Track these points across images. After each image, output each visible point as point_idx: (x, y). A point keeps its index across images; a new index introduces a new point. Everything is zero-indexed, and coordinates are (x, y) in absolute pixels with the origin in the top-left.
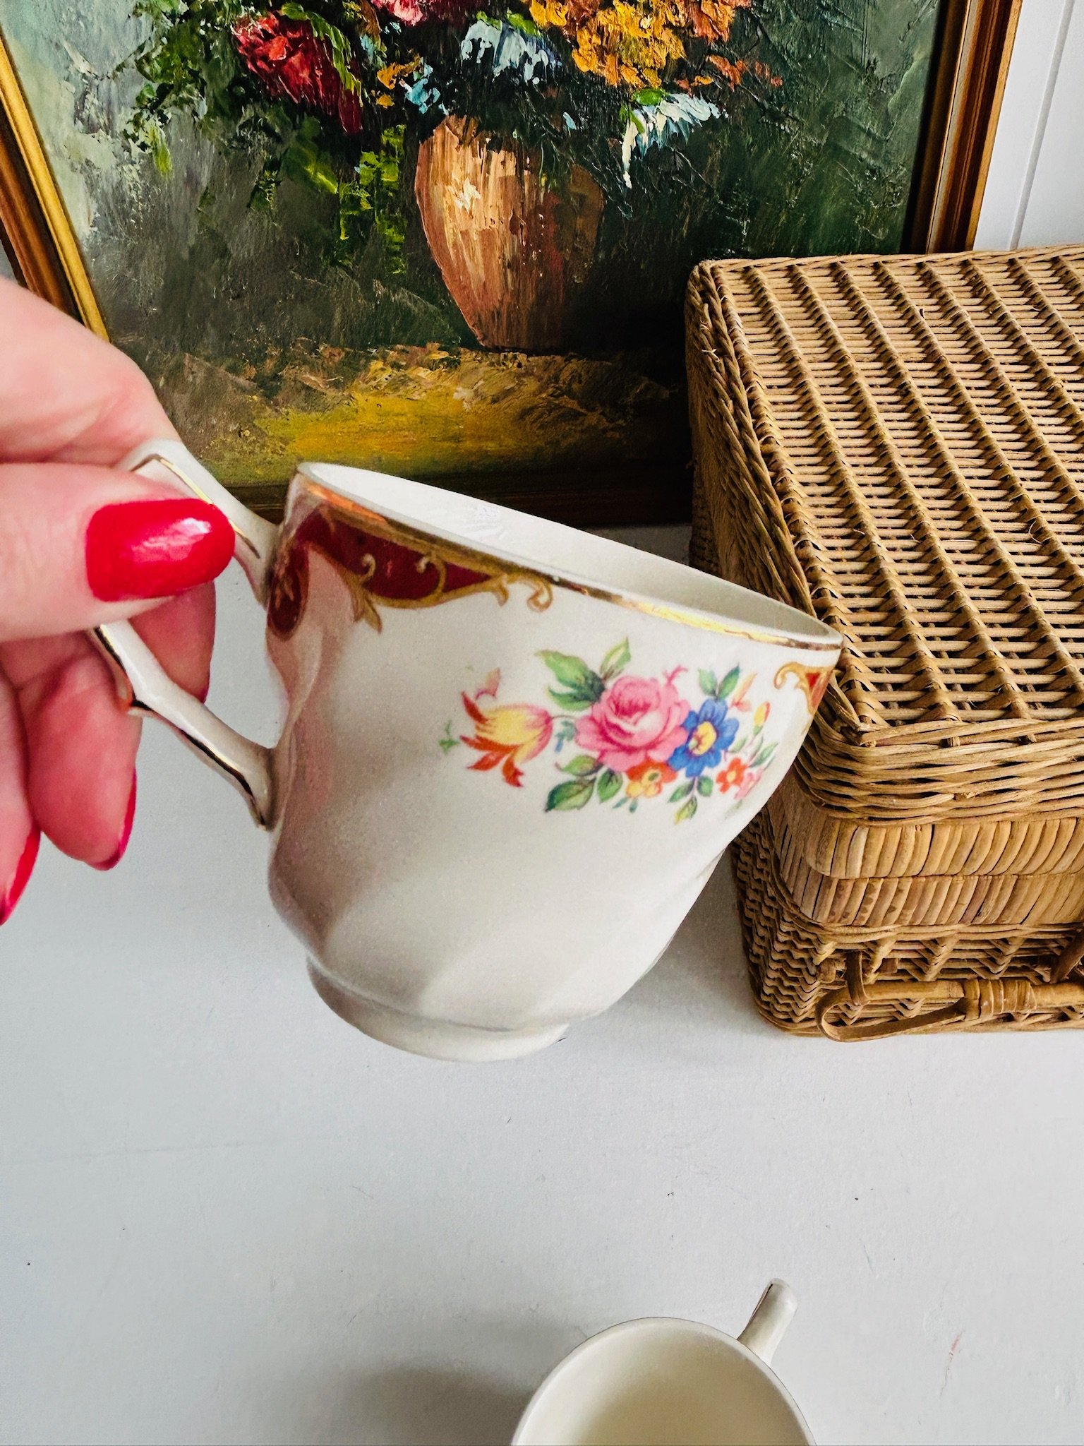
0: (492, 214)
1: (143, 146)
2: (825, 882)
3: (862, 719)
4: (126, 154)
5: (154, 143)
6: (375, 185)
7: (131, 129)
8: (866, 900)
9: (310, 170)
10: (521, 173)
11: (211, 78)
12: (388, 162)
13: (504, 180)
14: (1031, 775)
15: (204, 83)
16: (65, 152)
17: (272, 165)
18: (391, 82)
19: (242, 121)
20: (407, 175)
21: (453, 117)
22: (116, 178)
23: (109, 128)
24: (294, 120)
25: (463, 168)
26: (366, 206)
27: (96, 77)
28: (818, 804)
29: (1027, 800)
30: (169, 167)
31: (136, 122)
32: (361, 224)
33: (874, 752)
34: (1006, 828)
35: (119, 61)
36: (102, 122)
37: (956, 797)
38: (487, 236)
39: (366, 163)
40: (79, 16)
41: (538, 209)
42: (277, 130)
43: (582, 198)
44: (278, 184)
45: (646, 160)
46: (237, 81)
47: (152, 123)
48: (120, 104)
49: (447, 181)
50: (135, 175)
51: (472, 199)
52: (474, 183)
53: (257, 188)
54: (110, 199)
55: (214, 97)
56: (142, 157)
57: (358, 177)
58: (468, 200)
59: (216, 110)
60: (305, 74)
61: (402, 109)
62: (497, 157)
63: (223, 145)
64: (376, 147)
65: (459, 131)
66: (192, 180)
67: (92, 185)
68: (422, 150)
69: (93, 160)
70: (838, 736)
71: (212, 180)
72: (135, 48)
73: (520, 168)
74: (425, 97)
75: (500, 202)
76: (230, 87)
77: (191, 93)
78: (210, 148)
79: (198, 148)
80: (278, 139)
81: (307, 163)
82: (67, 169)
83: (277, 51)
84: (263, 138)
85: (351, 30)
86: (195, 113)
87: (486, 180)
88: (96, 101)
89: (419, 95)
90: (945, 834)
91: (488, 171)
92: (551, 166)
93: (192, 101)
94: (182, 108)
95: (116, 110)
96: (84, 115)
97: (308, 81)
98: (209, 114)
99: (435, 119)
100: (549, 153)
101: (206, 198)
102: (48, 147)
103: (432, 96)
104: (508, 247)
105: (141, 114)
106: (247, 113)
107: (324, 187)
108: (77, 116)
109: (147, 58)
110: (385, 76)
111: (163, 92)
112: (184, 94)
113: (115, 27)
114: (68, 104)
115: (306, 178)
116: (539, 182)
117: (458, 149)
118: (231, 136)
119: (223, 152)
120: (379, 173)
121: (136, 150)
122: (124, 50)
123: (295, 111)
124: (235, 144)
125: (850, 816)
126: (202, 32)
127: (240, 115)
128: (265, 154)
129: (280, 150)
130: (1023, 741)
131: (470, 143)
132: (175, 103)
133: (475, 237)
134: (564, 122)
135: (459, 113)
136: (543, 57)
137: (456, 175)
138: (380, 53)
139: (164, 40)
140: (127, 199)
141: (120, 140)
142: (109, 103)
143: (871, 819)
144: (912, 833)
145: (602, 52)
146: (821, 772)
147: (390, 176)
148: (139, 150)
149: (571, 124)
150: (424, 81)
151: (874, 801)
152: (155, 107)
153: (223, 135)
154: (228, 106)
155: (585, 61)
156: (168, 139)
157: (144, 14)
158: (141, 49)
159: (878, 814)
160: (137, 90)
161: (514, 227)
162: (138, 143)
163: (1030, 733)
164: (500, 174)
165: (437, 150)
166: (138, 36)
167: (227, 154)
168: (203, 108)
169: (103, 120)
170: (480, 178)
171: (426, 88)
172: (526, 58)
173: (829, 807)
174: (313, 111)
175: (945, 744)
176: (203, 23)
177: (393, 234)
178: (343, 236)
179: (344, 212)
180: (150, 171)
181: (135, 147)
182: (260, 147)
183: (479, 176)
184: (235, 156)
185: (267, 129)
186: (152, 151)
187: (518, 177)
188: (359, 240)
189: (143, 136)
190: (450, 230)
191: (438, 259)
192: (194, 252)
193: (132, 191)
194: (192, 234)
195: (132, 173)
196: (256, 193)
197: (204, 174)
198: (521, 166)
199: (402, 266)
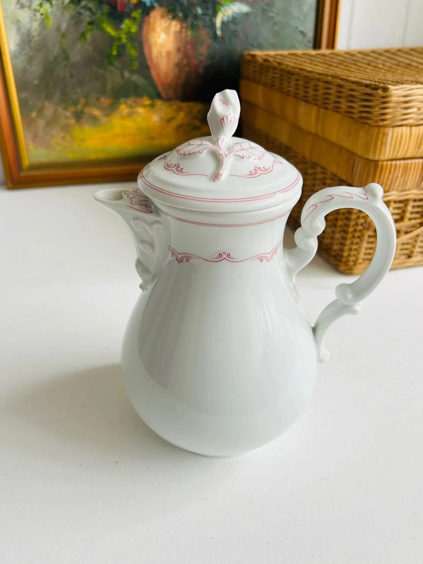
0: (170, 45)
1: (42, 15)
4: (34, 17)
5: (46, 14)
6: (128, 33)
7: (38, 8)
9: (105, 26)
10: (182, 30)
12: (134, 24)
13: (175, 32)
16: (11, 17)
17: (91, 23)
19: (81, 6)
20: (140, 29)
21: (159, 8)
22: (28, 26)
23: (29, 7)
24: (100, 7)
26: (124, 41)
30: (51, 23)
31: (41, 5)
32: (122, 48)
38: (168, 53)
39: (125, 24)
41: (187, 43)
42: (94, 10)
43: (203, 40)
44: (91, 31)
45: (226, 26)
47: (47, 6)
49: (155, 31)
51: (163, 38)
52: (165, 33)
53: (83, 33)
54: (25, 36)
56: (40, 18)
57: (122, 29)
61: (140, 4)
62: (174, 23)
63: (72, 15)
64: (129, 18)
65: (161, 13)
67: (19, 29)
68: (146, 20)
69: (20, 19)
71: (66, 29)
75: (174, 40)
78: (67, 15)
79: (62, 16)
80: (93, 14)
81: (104, 23)
82: (10, 23)
84: (88, 13)
86: (63, 3)
87: (170, 32)
91: (170, 28)
92: (193, 27)
98: (69, 3)
99: (152, 8)
101: (63, 36)
102: (4, 15)
104: (175, 58)
105: (43, 3)
106: (83, 3)
107: (109, 34)
115: (103, 29)
116: (189, 33)
117: (160, 20)
118: (75, 12)
119: (73, 18)
120: (130, 28)
123: (101, 3)
124: (77, 15)
127: (81, 4)
128: (88, 19)
129: (94, 18)
131: (165, 17)
133: (164, 54)
134: (197, 11)
135: (161, 5)
137: (158, 30)
140: (32, 35)
141: (32, 12)
147: (134, 29)
148: (40, 16)
149: (201, 11)
153: (73, 12)
156: (52, 12)
161: (178, 50)
162: (40, 13)
164: (174, 30)
165: (152, 20)
169: (28, 4)
174: (108, 3)
177: (133, 52)
178: (115, 53)
179: (116, 44)
180: (43, 25)
181: (38, 15)
182: (87, 17)
183: (167, 31)
184: (77, 20)
185: (90, 10)
186: (45, 17)
187: (181, 32)
188: (120, 55)
189: (42, 11)
190: (155, 52)
191: (149, 63)
192: (56, 58)
193: (35, 33)
194: (56, 51)
195: (36, 25)
196: (83, 35)
197: (64, 26)
198: (182, 27)
199: (136, 66)
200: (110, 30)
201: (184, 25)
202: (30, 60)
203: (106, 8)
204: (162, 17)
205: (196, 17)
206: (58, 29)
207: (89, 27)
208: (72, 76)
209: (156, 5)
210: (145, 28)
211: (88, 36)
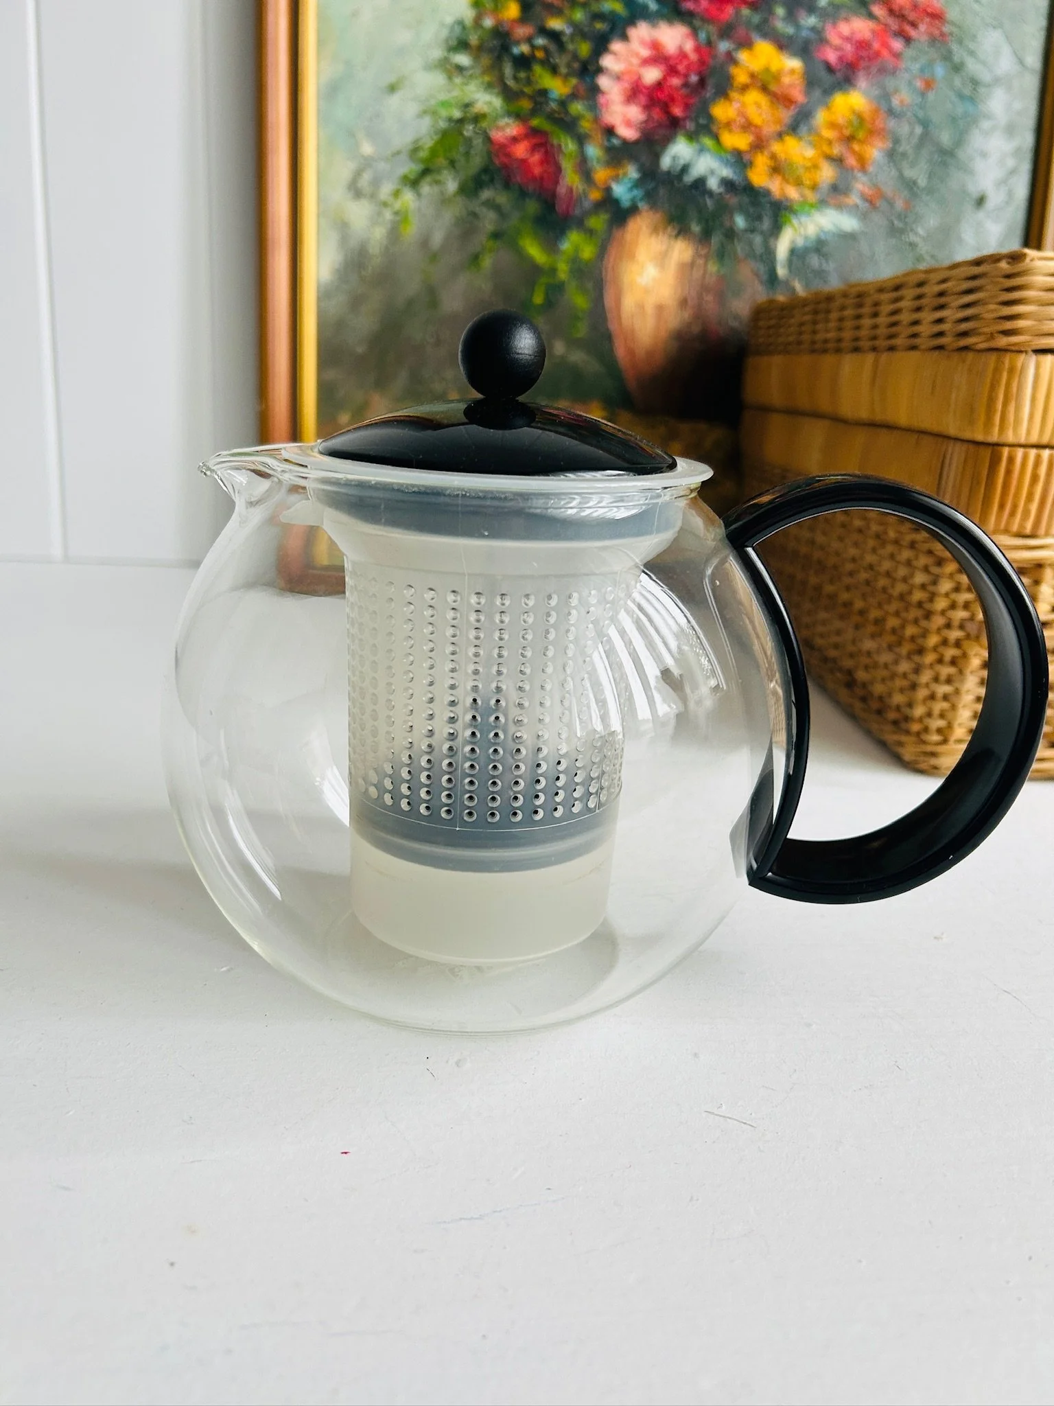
0: (666, 292)
1: (396, 213)
4: (378, 215)
6: (575, 260)
7: (390, 200)
9: (524, 243)
10: (696, 260)
12: (588, 241)
13: (680, 263)
15: (458, 170)
17: (496, 235)
18: (604, 182)
19: (479, 201)
20: (602, 251)
21: (648, 212)
22: (364, 234)
23: (373, 196)
24: (521, 202)
25: (647, 252)
26: (563, 275)
27: (375, 159)
30: (411, 231)
31: (397, 194)
32: (556, 289)
35: (395, 149)
36: (367, 193)
38: (660, 308)
39: (570, 241)
40: (376, 115)
44: (496, 251)
46: (485, 170)
47: (408, 197)
48: (387, 180)
49: (633, 258)
50: (381, 235)
51: (651, 276)
52: (656, 263)
53: (478, 254)
55: (464, 179)
57: (561, 251)
58: (648, 276)
59: (463, 190)
61: (608, 202)
62: (677, 245)
63: (458, 217)
64: (580, 228)
65: (651, 223)
68: (616, 235)
71: (442, 245)
72: (413, 140)
73: (693, 255)
74: (629, 195)
75: (674, 282)
76: (477, 174)
78: (449, 216)
79: (438, 217)
80: (504, 216)
81: (522, 236)
82: (327, 227)
83: (521, 150)
84: (492, 215)
85: (581, 140)
86: (445, 191)
87: (664, 263)
88: (369, 177)
89: (624, 192)
91: (667, 255)
92: (721, 255)
94: (435, 186)
95: (382, 183)
96: (357, 185)
98: (456, 193)
99: (633, 210)
100: (718, 242)
101: (434, 258)
103: (634, 194)
104: (675, 319)
105: (401, 189)
106: (486, 194)
108: (351, 185)
109: (419, 148)
110: (601, 174)
111: (426, 172)
112: (440, 177)
113: (402, 123)
114: (347, 177)
115: (519, 248)
117: (647, 235)
118: (467, 211)
119: (459, 222)
120: (578, 250)
121: (387, 217)
122: (402, 140)
123: (523, 194)
126: (468, 134)
127: (480, 195)
128: (491, 227)
129: (503, 225)
131: (656, 232)
132: (430, 183)
133: (650, 310)
134: (734, 221)
135: (654, 206)
137: (641, 257)
138: (599, 159)
139: (438, 136)
140: (369, 254)
141: (377, 208)
142: (378, 179)
145: (772, 171)
147: (588, 252)
149: (741, 224)
150: (631, 183)
152: (413, 183)
153: (461, 211)
154: (470, 188)
155: (757, 177)
156: (419, 209)
157: (427, 117)
158: (416, 141)
160: (404, 170)
161: (683, 303)
162: (392, 209)
164: (678, 260)
165: (629, 236)
166: (417, 133)
167: (459, 225)
168: (452, 187)
169: (370, 190)
170: (660, 261)
171: (631, 188)
172: (713, 172)
174: (534, 196)
176: (470, 128)
177: (580, 301)
178: (538, 299)
179: (544, 280)
180: (394, 233)
181: (388, 215)
182: (489, 221)
183: (662, 259)
184: (466, 227)
185: (497, 208)
186: (401, 217)
187: (692, 264)
188: (549, 304)
189: (398, 205)
190: (629, 303)
191: (613, 326)
192: (410, 303)
193: (375, 249)
194: (412, 286)
195: (379, 234)
196: (475, 259)
197: (438, 238)
198: (697, 255)
199: (582, 330)
200: (534, 251)
201: (703, 252)
202: (356, 302)
203: (532, 207)
204: (655, 230)
205: (731, 234)
206: (424, 243)
207: (491, 243)
208: (438, 343)
209: (641, 205)
210: (613, 251)
211: (487, 262)
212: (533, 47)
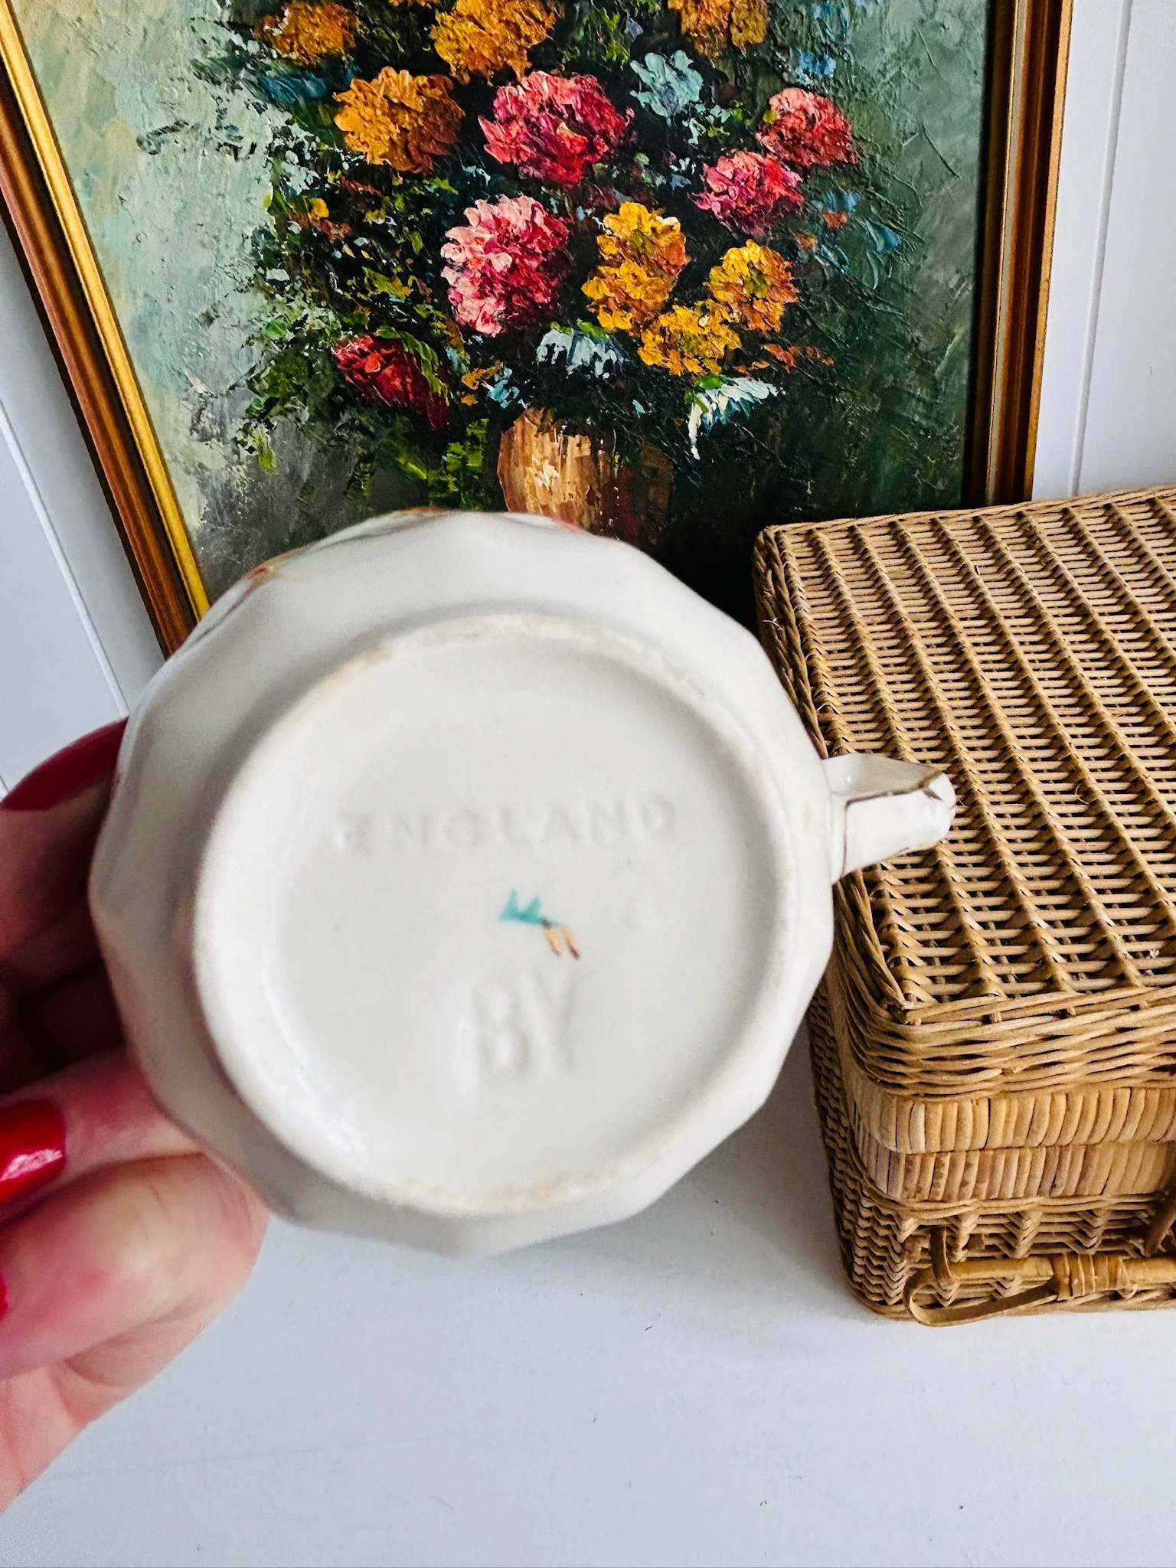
0: (570, 489)
1: (251, 450)
2: (894, 1157)
3: (907, 997)
4: (236, 456)
5: (261, 449)
6: (462, 471)
7: (240, 437)
8: (936, 1175)
9: (402, 461)
10: (596, 452)
11: (313, 390)
12: (472, 450)
13: (580, 460)
14: (1074, 1048)
15: (306, 395)
16: (181, 460)
17: (367, 458)
18: (474, 384)
19: (340, 424)
20: (491, 461)
21: (531, 410)
22: (224, 477)
23: (221, 436)
24: (386, 420)
25: (542, 452)
26: (452, 488)
27: (212, 396)
28: (874, 1080)
29: (1075, 1072)
30: (274, 466)
31: (246, 430)
33: (920, 1030)
34: (1062, 1101)
35: (232, 383)
36: (215, 432)
37: (1005, 1072)
39: (453, 453)
40: (199, 348)
41: (613, 482)
42: (372, 429)
43: (654, 472)
44: (372, 474)
45: (711, 435)
46: (336, 391)
47: (260, 431)
48: (232, 416)
49: (527, 462)
50: (242, 474)
51: (551, 478)
52: (553, 463)
53: (353, 479)
54: (219, 496)
55: (315, 406)
56: (248, 458)
57: (446, 464)
58: (547, 478)
59: (316, 415)
60: (397, 382)
61: (485, 406)
62: (573, 440)
63: (322, 444)
64: (461, 438)
65: (538, 421)
66: (294, 476)
67: (203, 485)
68: (504, 438)
69: (205, 463)
70: (884, 1013)
71: (312, 474)
72: (247, 370)
73: (594, 449)
74: (506, 394)
75: (577, 480)
76: (329, 396)
77: (294, 403)
78: (310, 447)
79: (299, 449)
80: (372, 436)
81: (398, 454)
82: (182, 473)
83: (372, 366)
84: (359, 436)
85: (439, 345)
86: (298, 420)
87: (564, 461)
88: (211, 416)
89: (501, 392)
90: (1002, 1107)
91: (565, 452)
92: (623, 447)
93: (295, 410)
94: (286, 416)
95: (228, 420)
96: (199, 427)
97: (400, 388)
98: (310, 420)
99: (516, 412)
100: (620, 432)
101: (306, 489)
102: (167, 456)
103: (512, 394)
104: (585, 517)
105: (250, 424)
106: (345, 417)
107: (413, 474)
108: (193, 429)
109: (258, 378)
110: (469, 380)
111: (270, 404)
112: (289, 405)
113: (230, 355)
114: (187, 418)
115: (397, 467)
116: (613, 459)
117: (537, 436)
118: (329, 436)
119: (322, 450)
120: (464, 460)
121: (244, 453)
122: (237, 373)
123: (387, 413)
124: (333, 443)
125: (905, 1093)
126: (306, 354)
127: (339, 419)
128: (360, 450)
129: (373, 447)
130: (1063, 1014)
131: (548, 430)
132: (281, 413)
133: (554, 510)
134: (633, 407)
135: (536, 406)
136: (612, 355)
137: (535, 458)
138: (464, 361)
139: (273, 362)
140: (235, 494)
141: (230, 446)
142: (222, 417)
143: (927, 1095)
144: (968, 1107)
145: (665, 348)
146: (873, 1049)
147: (475, 462)
148: (247, 453)
149: (639, 408)
150: (505, 382)
151: (926, 1078)
152: (263, 417)
153: (323, 437)
154: (329, 412)
155: (650, 355)
156: (273, 442)
157: (256, 343)
158: (252, 371)
159: (930, 1091)
160: (246, 404)
161: (591, 499)
162: (247, 447)
163: (1070, 1007)
164: (577, 455)
165: (518, 438)
166: (250, 360)
167: (325, 451)
168: (306, 415)
169: (216, 430)
170: (558, 460)
171: (506, 387)
172: (596, 357)
173: (885, 1084)
174: (405, 411)
175: (987, 1020)
176: (307, 347)
179: (434, 495)
180: (256, 472)
182: (358, 445)
183: (556, 458)
184: (333, 456)
185: (363, 429)
186: (259, 454)
187: (593, 457)
189: (251, 441)
190: (532, 505)
194: (293, 520)
195: (240, 473)
197: (306, 470)
198: (598, 447)
200: (416, 467)
201: (602, 442)
203: (401, 423)
204: (543, 430)
205: (632, 423)
207: (365, 466)
209: (523, 405)
210: (503, 456)
212: (356, 250)
